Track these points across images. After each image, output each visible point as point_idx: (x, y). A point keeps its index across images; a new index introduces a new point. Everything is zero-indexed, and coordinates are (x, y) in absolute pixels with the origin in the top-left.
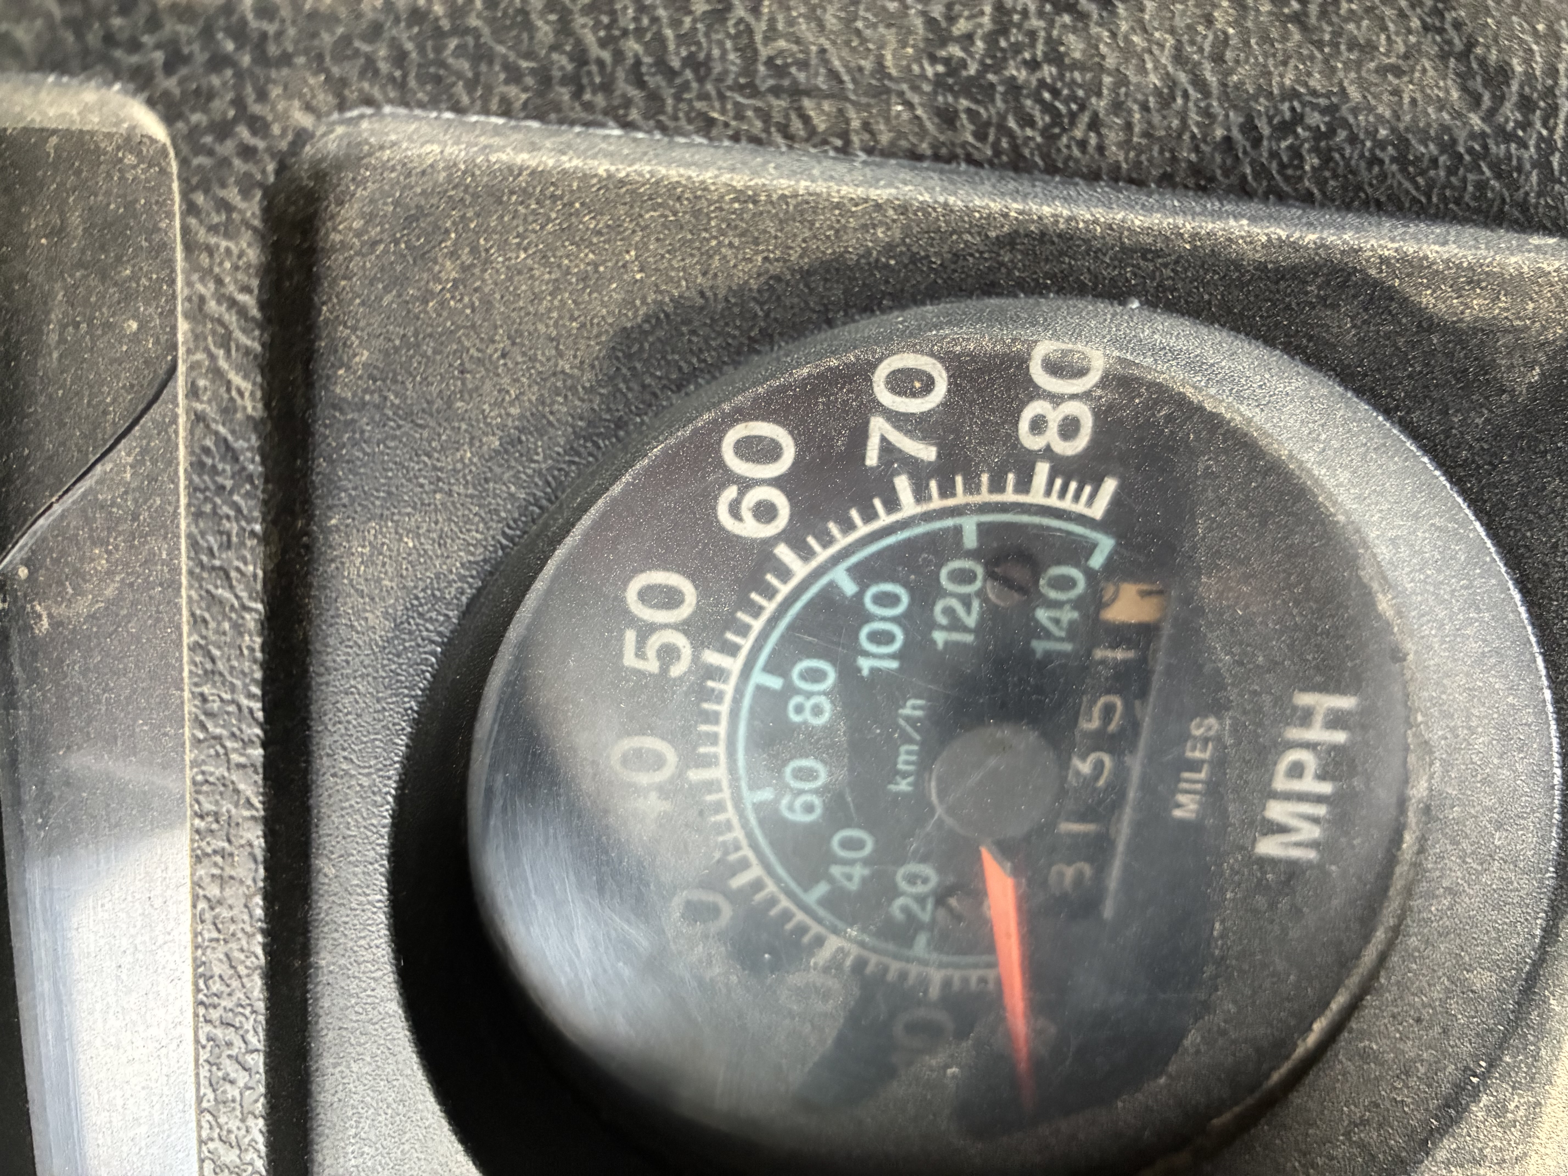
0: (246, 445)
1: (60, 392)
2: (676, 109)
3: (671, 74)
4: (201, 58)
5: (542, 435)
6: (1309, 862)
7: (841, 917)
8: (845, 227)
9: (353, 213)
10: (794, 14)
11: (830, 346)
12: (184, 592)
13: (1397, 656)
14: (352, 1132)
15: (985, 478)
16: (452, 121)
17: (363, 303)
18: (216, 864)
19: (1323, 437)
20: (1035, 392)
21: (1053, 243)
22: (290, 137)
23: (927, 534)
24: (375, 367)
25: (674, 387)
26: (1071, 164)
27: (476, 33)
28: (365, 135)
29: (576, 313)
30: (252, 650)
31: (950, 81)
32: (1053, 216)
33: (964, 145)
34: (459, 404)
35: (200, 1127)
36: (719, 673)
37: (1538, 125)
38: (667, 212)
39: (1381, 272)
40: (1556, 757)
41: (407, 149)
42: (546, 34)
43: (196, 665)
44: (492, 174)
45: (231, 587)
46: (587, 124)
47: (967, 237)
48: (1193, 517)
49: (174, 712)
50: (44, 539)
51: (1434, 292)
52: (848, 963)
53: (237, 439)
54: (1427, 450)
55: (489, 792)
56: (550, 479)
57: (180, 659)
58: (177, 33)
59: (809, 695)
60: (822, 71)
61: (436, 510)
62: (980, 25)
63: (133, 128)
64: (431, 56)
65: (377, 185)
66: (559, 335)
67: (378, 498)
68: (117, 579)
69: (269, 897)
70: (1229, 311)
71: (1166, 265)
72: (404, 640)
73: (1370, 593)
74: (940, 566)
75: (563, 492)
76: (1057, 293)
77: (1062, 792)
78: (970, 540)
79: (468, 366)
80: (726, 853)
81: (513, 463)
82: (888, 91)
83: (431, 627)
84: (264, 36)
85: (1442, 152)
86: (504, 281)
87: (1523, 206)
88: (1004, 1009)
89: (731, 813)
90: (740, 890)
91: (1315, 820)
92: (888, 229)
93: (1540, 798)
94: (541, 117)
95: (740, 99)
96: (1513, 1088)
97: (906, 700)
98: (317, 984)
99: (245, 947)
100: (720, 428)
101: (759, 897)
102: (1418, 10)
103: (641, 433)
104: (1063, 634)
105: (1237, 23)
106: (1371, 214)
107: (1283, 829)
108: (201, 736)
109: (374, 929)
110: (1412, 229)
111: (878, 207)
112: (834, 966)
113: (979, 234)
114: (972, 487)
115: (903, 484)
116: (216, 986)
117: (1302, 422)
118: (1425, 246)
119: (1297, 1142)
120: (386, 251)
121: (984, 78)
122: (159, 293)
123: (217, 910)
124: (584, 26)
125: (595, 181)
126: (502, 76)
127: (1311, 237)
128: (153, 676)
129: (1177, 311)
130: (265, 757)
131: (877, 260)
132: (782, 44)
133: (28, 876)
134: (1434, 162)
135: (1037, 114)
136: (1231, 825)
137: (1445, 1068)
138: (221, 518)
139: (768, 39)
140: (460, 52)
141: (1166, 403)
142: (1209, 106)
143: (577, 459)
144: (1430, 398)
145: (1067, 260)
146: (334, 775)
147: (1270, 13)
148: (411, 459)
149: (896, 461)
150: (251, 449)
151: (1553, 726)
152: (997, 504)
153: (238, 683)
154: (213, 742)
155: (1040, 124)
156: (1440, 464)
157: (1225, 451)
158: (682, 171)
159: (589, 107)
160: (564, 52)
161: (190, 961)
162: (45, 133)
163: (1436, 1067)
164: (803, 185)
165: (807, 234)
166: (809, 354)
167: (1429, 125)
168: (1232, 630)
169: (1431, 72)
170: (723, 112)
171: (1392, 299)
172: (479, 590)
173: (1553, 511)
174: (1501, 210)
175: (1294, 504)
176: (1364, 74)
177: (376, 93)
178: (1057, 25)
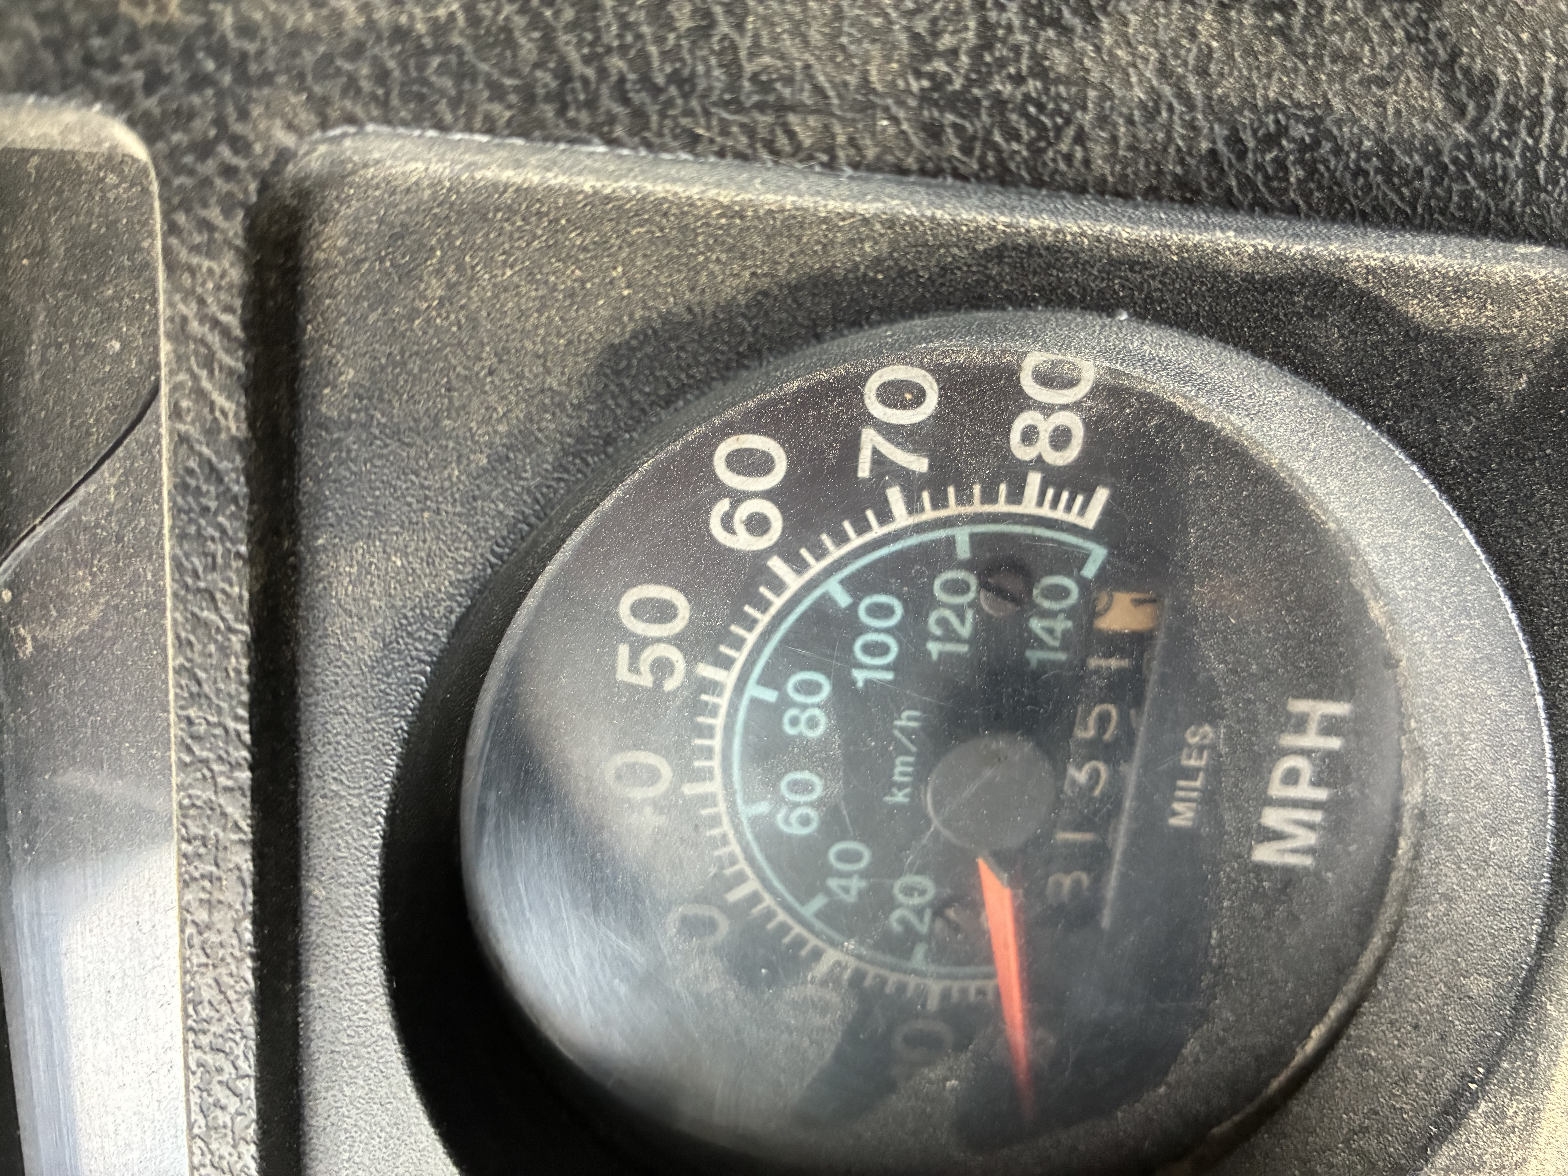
0: (230, 466)
1: (43, 413)
2: (661, 126)
3: (656, 91)
4: (181, 77)
5: (530, 453)
6: (1305, 868)
7: (838, 930)
8: (832, 242)
9: (337, 231)
10: (779, 30)
11: (820, 360)
12: (168, 614)
13: (1390, 662)
14: (346, 1156)
15: (977, 489)
16: (437, 138)
17: (348, 322)
18: (204, 889)
19: (1313, 446)
20: (1025, 403)
21: (1040, 256)
22: (272, 157)
23: (920, 545)
24: (362, 386)
25: (662, 403)
26: (1058, 177)
27: (459, 51)
28: (348, 153)
29: (564, 330)
30: (238, 672)
31: (936, 95)
32: (1040, 228)
33: (950, 159)
34: (447, 422)
35: (191, 1153)
36: (714, 687)
37: (1523, 134)
38: (654, 228)
39: (1368, 282)
40: (1549, 763)
41: (391, 167)
42: (530, 51)
43: (182, 688)
44: (477, 191)
45: (217, 609)
46: (572, 141)
47: (955, 251)
48: (1185, 525)
49: (161, 735)
50: (27, 561)
51: (1421, 301)
52: (846, 975)
53: (221, 460)
54: (1415, 459)
55: (482, 810)
56: (539, 496)
57: (165, 682)
58: (156, 54)
59: (804, 707)
60: (807, 86)
61: (424, 529)
62: (965, 40)
63: (113, 148)
64: (414, 74)
65: (361, 203)
66: (546, 352)
67: (365, 517)
68: (102, 600)
69: (258, 921)
70: (1217, 323)
71: (1153, 277)
72: (393, 660)
73: (1362, 600)
74: (932, 578)
75: (552, 509)
76: (1046, 305)
77: (1058, 802)
78: (963, 550)
79: (454, 383)
80: (722, 868)
81: (501, 481)
82: (873, 106)
83: (420, 647)
84: (244, 56)
85: (1427, 163)
86: (490, 299)
87: (1509, 216)
88: (1003, 1020)
89: (726, 826)
90: (736, 905)
91: (1311, 826)
92: (876, 243)
93: (1533, 805)
94: (525, 134)
95: (726, 115)
96: (1512, 1094)
97: (900, 713)
98: (309, 1008)
99: (235, 971)
100: (710, 442)
101: (756, 910)
102: (1403, 21)
103: (630, 449)
104: (1057, 644)
105: (1220, 36)
106: (1356, 225)
107: (1278, 836)
108: (188, 759)
109: (365, 951)
110: (1398, 239)
111: (865, 221)
112: (831, 979)
113: (967, 247)
114: (964, 498)
115: (895, 496)
116: (206, 1012)
117: (1292, 431)
118: (1411, 256)
119: (1296, 1149)
120: (370, 270)
121: (970, 92)
122: (142, 313)
123: (206, 935)
124: (567, 43)
125: (580, 197)
126: (486, 94)
127: (1297, 248)
128: (139, 698)
129: (1166, 323)
130: (253, 780)
131: (865, 275)
132: (767, 60)
133: (15, 901)
134: (1419, 172)
135: (1022, 126)
136: (1226, 833)
137: (1444, 1074)
138: (206, 540)
139: (752, 56)
140: (442, 69)
141: (1157, 413)
142: (1194, 119)
143: (566, 476)
144: (1418, 406)
145: (1055, 272)
146: (324, 796)
147: (1254, 26)
148: (398, 478)
149: (888, 473)
150: (235, 470)
151: (1546, 732)
152: (989, 514)
153: (224, 705)
154: (199, 765)
155: (1026, 138)
156: (1429, 473)
157: (1216, 461)
158: (668, 187)
159: (573, 124)
160: (547, 70)
161: (178, 986)
162: (25, 154)
163: (1433, 1075)
164: (790, 201)
165: (795, 249)
166: (799, 368)
167: (1413, 135)
168: (1225, 639)
169: (1415, 83)
170: (708, 128)
171: (1379, 309)
172: (469, 609)
173: (1542, 518)
174: (1487, 220)
175: (1285, 512)
176: (1347, 85)
177: (359, 111)
178: (1042, 39)
